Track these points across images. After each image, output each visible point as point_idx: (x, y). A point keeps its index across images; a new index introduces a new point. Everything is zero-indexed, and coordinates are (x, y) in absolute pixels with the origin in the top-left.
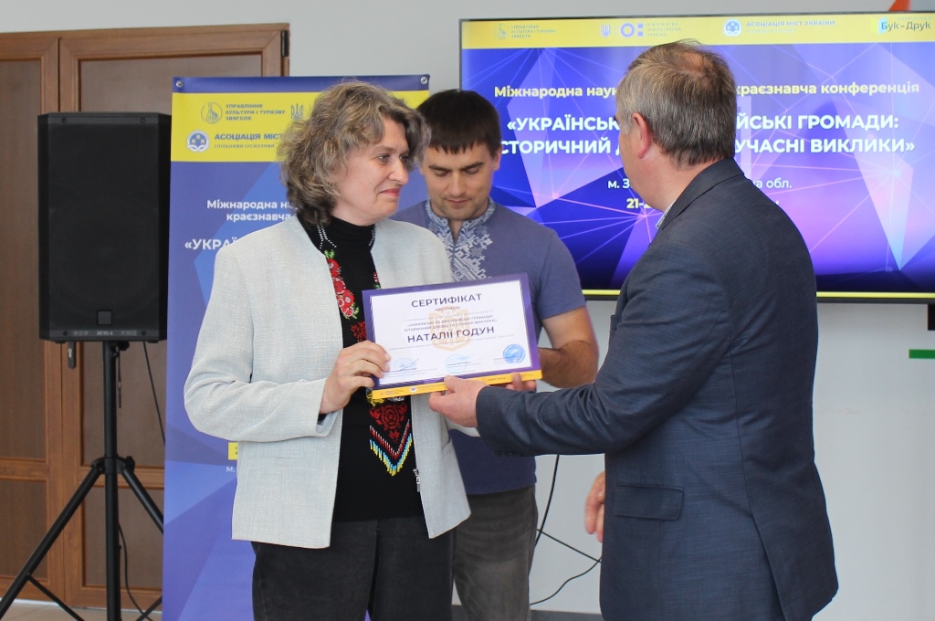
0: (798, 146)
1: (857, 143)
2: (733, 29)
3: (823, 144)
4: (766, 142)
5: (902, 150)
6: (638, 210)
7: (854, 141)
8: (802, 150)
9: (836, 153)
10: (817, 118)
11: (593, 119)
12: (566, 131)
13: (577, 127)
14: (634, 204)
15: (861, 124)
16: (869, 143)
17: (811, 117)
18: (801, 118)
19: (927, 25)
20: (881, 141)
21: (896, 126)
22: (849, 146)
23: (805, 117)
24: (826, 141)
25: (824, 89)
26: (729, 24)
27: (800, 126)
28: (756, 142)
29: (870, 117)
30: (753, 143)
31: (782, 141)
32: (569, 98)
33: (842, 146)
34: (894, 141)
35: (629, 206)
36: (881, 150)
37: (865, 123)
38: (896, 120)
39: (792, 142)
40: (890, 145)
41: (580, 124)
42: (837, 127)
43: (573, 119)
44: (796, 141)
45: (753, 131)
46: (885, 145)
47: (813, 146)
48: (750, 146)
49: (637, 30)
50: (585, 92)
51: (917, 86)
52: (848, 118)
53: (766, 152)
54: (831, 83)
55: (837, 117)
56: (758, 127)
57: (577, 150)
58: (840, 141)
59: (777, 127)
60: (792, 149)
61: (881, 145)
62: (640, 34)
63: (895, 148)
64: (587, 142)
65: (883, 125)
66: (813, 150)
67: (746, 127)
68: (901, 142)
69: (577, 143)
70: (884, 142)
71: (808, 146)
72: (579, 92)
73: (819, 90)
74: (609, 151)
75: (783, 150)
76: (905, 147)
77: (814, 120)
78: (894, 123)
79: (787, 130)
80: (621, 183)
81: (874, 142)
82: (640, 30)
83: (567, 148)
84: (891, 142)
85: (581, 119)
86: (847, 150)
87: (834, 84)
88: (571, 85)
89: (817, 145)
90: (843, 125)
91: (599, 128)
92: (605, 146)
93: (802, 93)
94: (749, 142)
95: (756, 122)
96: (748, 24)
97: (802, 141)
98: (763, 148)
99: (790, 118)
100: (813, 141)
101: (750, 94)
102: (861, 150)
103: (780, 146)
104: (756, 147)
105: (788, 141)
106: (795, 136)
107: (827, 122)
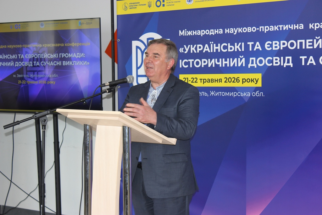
0: (59, 63)
1: (75, 62)
2: (42, 26)
3: (66, 63)
4: (52, 62)
5: (86, 64)
6: (21, 84)
7: (74, 62)
8: (61, 65)
9: (69, 65)
10: (64, 54)
11: (9, 55)
12: (3, 59)
13: (6, 58)
14: (20, 82)
15: (75, 56)
16: (78, 62)
17: (63, 54)
18: (60, 54)
19: (91, 23)
20: (81, 61)
21: (84, 56)
22: (72, 63)
23: (61, 54)
24: (67, 62)
25: (66, 45)
26: (41, 24)
27: (60, 57)
28: (49, 62)
29: (78, 54)
30: (48, 63)
31: (55, 62)
32: (3, 48)
33: (71, 63)
34: (84, 61)
35: (19, 83)
36: (81, 64)
37: (76, 56)
38: (84, 54)
39: (58, 62)
40: (83, 63)
41: (6, 57)
42: (69, 57)
43: (4, 55)
44: (59, 62)
45: (48, 58)
46: (82, 63)
47: (63, 63)
48: (48, 64)
49: (19, 27)
50: (7, 47)
51: (89, 43)
52: (72, 54)
53: (52, 65)
54: (67, 43)
55: (69, 54)
56: (50, 57)
57: (6, 65)
58: (70, 62)
59: (54, 57)
60: (58, 64)
61: (81, 63)
62: (20, 28)
63: (84, 64)
64: (8, 63)
65: (81, 56)
66: (63, 65)
67: (47, 57)
68: (86, 62)
69: (6, 63)
70: (81, 62)
71: (62, 63)
72: (5, 47)
73: (64, 45)
74: (13, 65)
75: (56, 65)
76: (87, 63)
77: (63, 55)
78: (84, 55)
79: (57, 58)
80: (16, 76)
81: (79, 62)
82: (19, 26)
83: (3, 64)
84: (83, 62)
85: (6, 55)
86: (72, 64)
87: (68, 43)
88: (3, 45)
89: (65, 63)
90: (71, 56)
91: (11, 58)
92: (12, 64)
93: (60, 46)
94: (47, 62)
95: (49, 56)
96: (46, 24)
97: (61, 62)
98: (51, 64)
99: (57, 54)
100: (63, 62)
101: (47, 47)
102: (75, 64)
103: (55, 63)
104: (49, 64)
105: (57, 62)
106: (59, 60)
107: (67, 55)
